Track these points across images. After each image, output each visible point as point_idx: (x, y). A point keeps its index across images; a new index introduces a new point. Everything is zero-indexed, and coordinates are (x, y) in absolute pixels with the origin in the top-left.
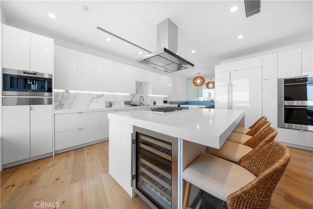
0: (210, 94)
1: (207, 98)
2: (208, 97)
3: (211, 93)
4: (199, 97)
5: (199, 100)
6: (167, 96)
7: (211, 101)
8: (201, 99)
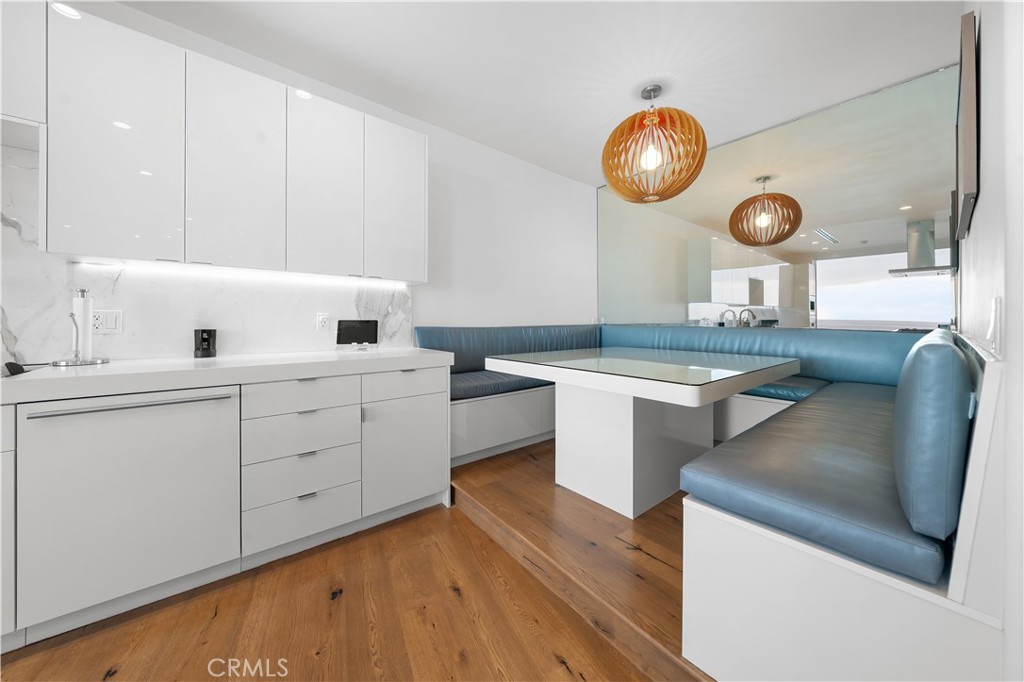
0: (756, 287)
1: (738, 310)
2: (746, 301)
3: (761, 282)
4: (687, 303)
5: (692, 317)
6: (400, 286)
7: (763, 321)
8: (703, 313)
